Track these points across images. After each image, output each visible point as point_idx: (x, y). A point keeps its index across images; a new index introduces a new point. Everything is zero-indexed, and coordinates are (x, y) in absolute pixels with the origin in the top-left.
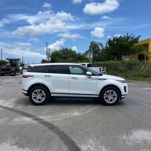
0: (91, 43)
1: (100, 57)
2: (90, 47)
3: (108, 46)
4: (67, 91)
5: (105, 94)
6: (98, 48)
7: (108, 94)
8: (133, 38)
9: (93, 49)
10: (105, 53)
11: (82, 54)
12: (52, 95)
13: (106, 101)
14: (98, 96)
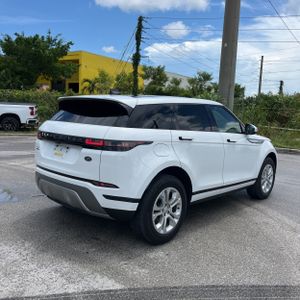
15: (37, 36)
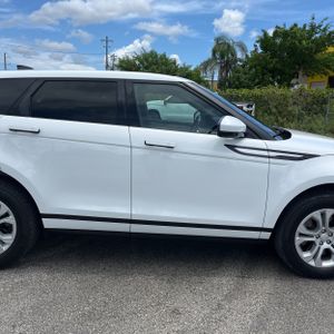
0: (217, 40)
1: (238, 79)
2: (214, 52)
3: (260, 51)
4: (121, 210)
5: (301, 228)
6: (234, 54)
7: (313, 225)
8: (325, 29)
9: (222, 57)
10: (251, 68)
11: (192, 69)
12: (48, 223)
13: (306, 255)
14: (266, 235)
15: (296, 25)
